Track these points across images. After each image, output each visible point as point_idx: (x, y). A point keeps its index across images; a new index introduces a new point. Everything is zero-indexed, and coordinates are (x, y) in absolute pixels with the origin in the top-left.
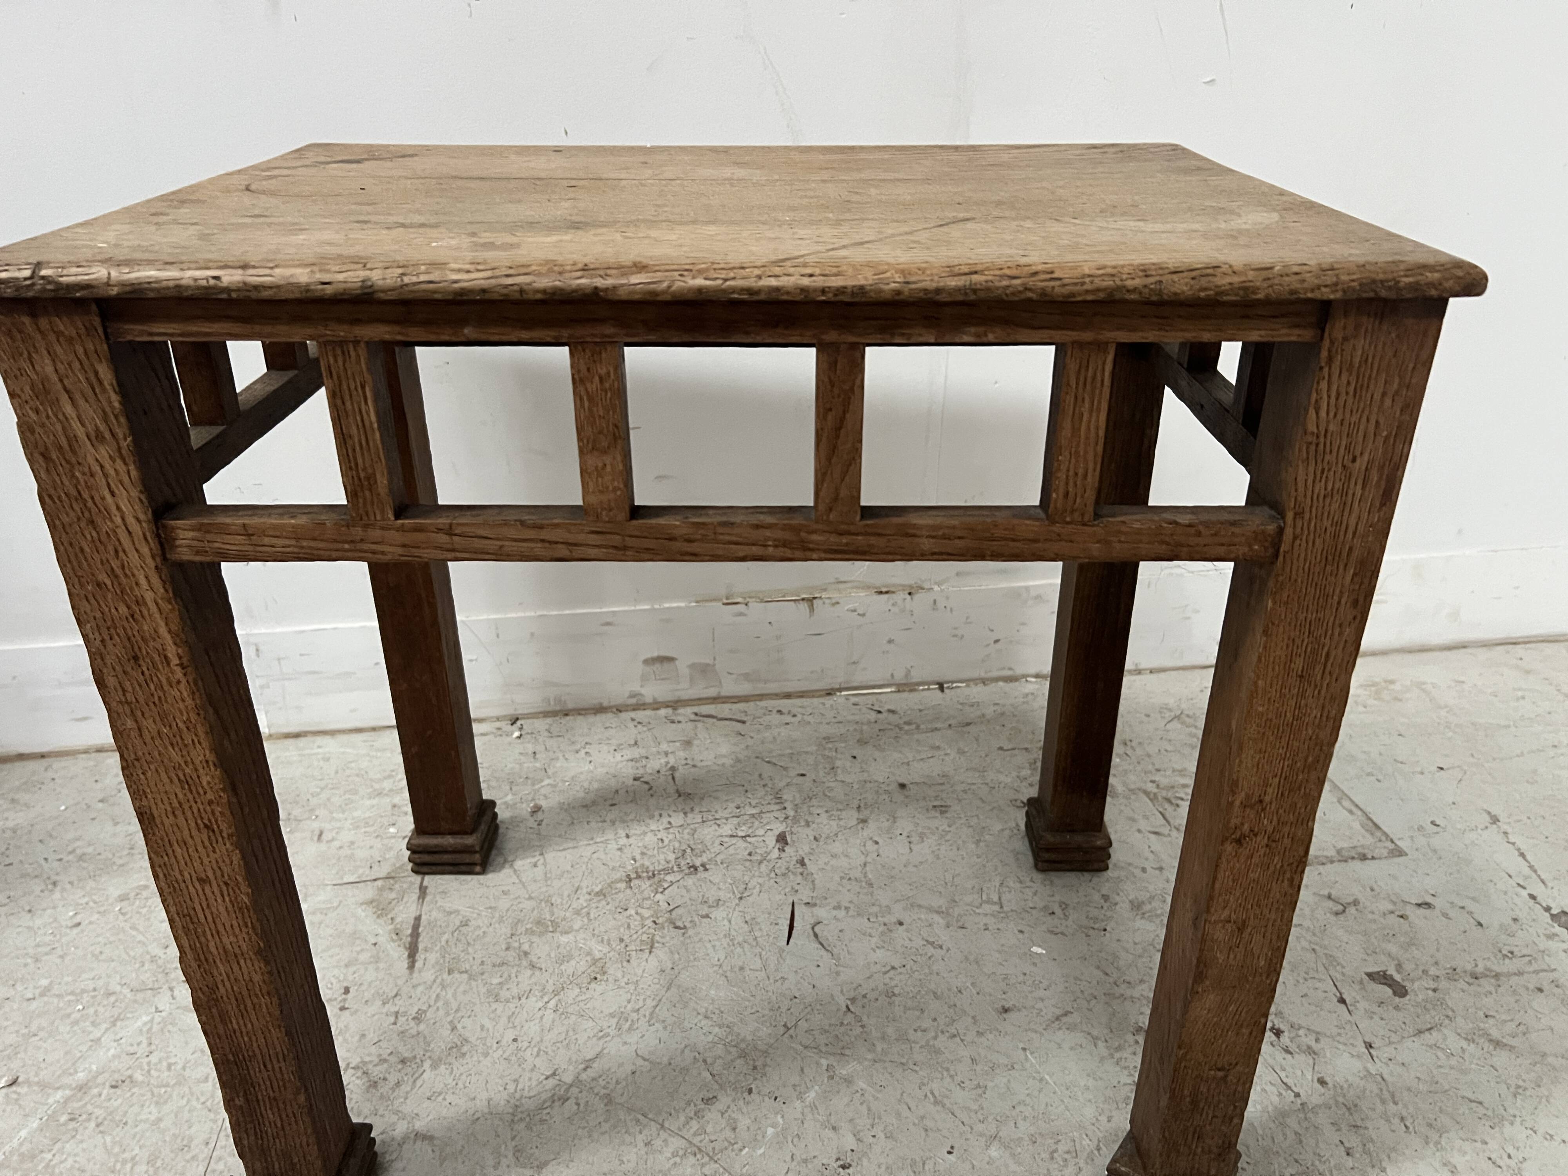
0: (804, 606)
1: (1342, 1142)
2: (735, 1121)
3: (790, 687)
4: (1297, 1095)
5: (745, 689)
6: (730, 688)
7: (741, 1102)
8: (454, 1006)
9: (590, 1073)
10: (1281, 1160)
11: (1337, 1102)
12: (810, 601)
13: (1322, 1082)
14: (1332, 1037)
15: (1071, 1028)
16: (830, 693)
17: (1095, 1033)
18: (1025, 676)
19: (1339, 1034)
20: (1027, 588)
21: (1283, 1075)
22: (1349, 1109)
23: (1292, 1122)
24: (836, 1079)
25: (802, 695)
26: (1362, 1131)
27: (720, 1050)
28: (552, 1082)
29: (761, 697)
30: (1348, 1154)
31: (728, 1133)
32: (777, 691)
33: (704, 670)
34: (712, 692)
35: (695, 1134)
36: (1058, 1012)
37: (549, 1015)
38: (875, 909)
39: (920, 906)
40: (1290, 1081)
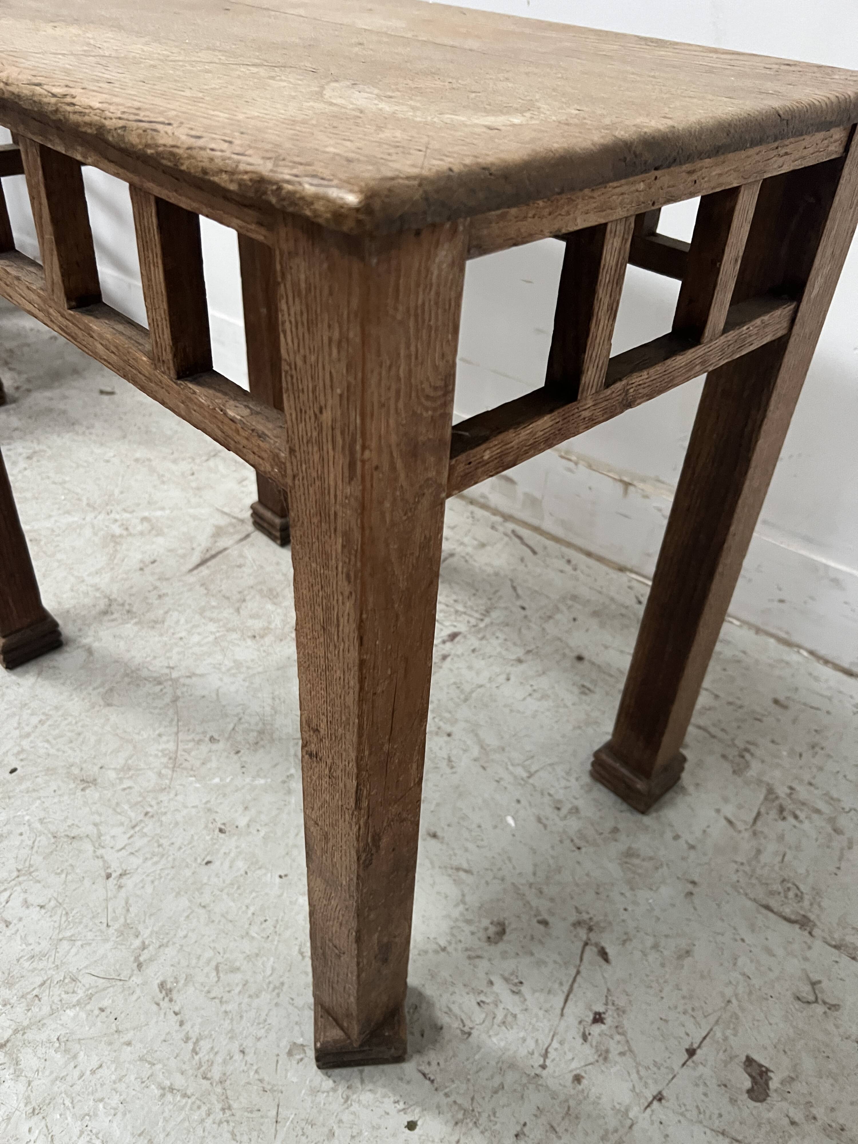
0: (620, 487)
1: (525, 1124)
2: (210, 760)
3: (592, 549)
4: (544, 1067)
5: (559, 532)
6: (548, 525)
7: (225, 754)
8: (182, 602)
9: (187, 681)
10: (464, 1086)
11: (566, 1101)
12: (627, 485)
13: (578, 1079)
14: (638, 1064)
15: (457, 882)
16: (622, 569)
17: (468, 899)
18: (799, 647)
19: (647, 1068)
20: (827, 567)
21: (555, 1044)
22: (567, 1113)
23: (510, 1078)
24: (286, 785)
25: (600, 559)
26: (553, 1136)
27: (254, 720)
28: (167, 671)
29: (569, 545)
30: (517, 1136)
31: (198, 763)
32: (583, 546)
33: (533, 502)
34: (535, 522)
35: (184, 750)
36: (465, 866)
37: (211, 638)
38: (447, 715)
39: (477, 735)
40: (552, 1054)
